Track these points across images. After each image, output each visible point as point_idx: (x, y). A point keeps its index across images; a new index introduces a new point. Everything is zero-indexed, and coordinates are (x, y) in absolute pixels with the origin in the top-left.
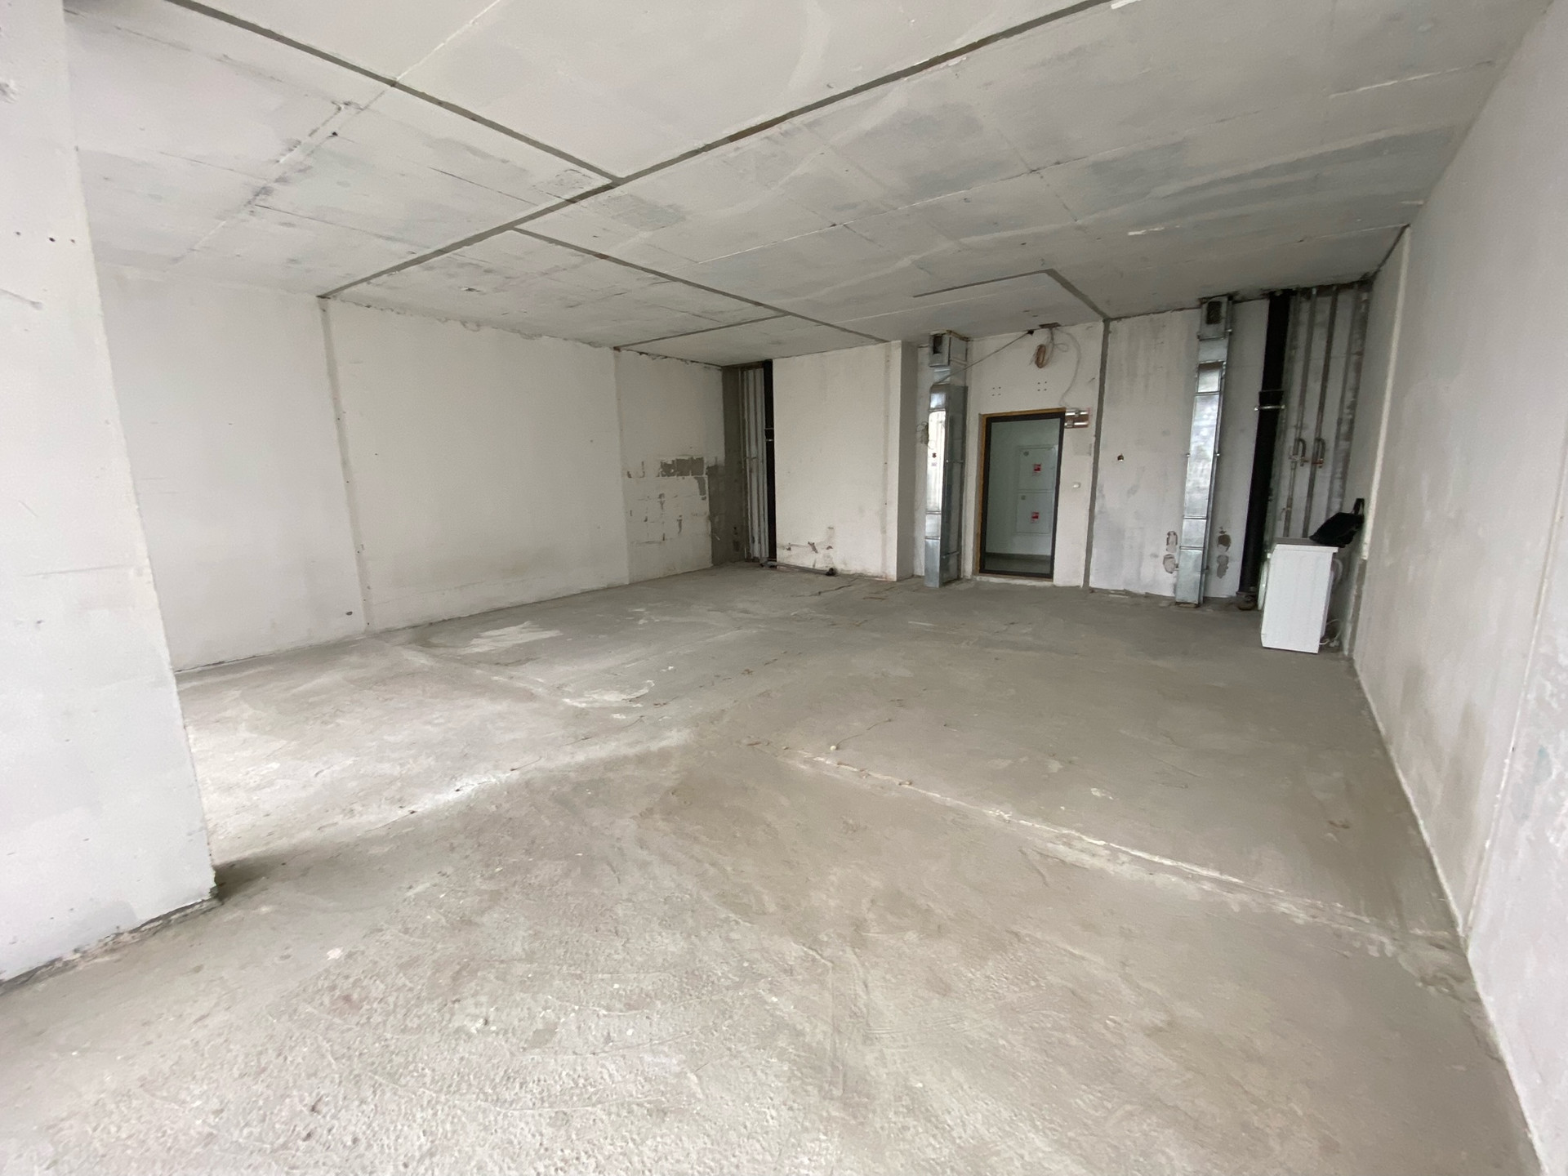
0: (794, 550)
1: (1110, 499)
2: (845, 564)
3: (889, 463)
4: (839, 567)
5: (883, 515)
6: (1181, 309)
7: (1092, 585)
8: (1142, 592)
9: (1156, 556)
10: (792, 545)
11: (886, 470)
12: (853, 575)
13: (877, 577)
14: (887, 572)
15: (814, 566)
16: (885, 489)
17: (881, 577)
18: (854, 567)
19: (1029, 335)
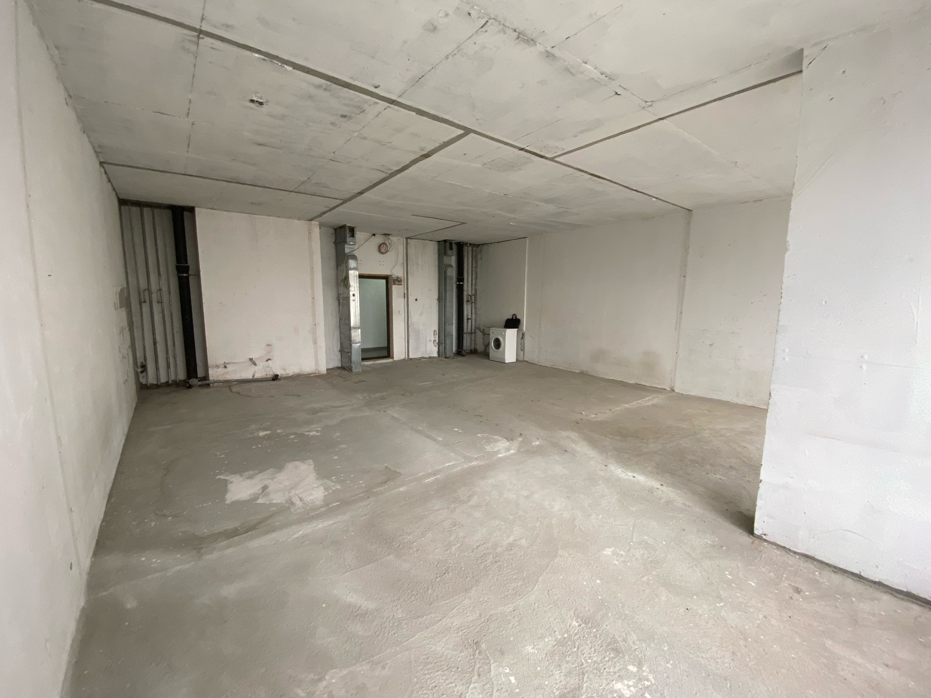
0: (230, 368)
1: (414, 318)
2: (285, 370)
3: (315, 298)
4: (279, 372)
5: (314, 332)
6: (431, 241)
7: (410, 357)
8: (427, 356)
9: (430, 341)
10: (228, 363)
11: (313, 303)
12: (292, 376)
13: (312, 374)
14: (319, 369)
15: (253, 376)
16: (314, 315)
17: (315, 373)
18: (292, 370)
19: (373, 236)
